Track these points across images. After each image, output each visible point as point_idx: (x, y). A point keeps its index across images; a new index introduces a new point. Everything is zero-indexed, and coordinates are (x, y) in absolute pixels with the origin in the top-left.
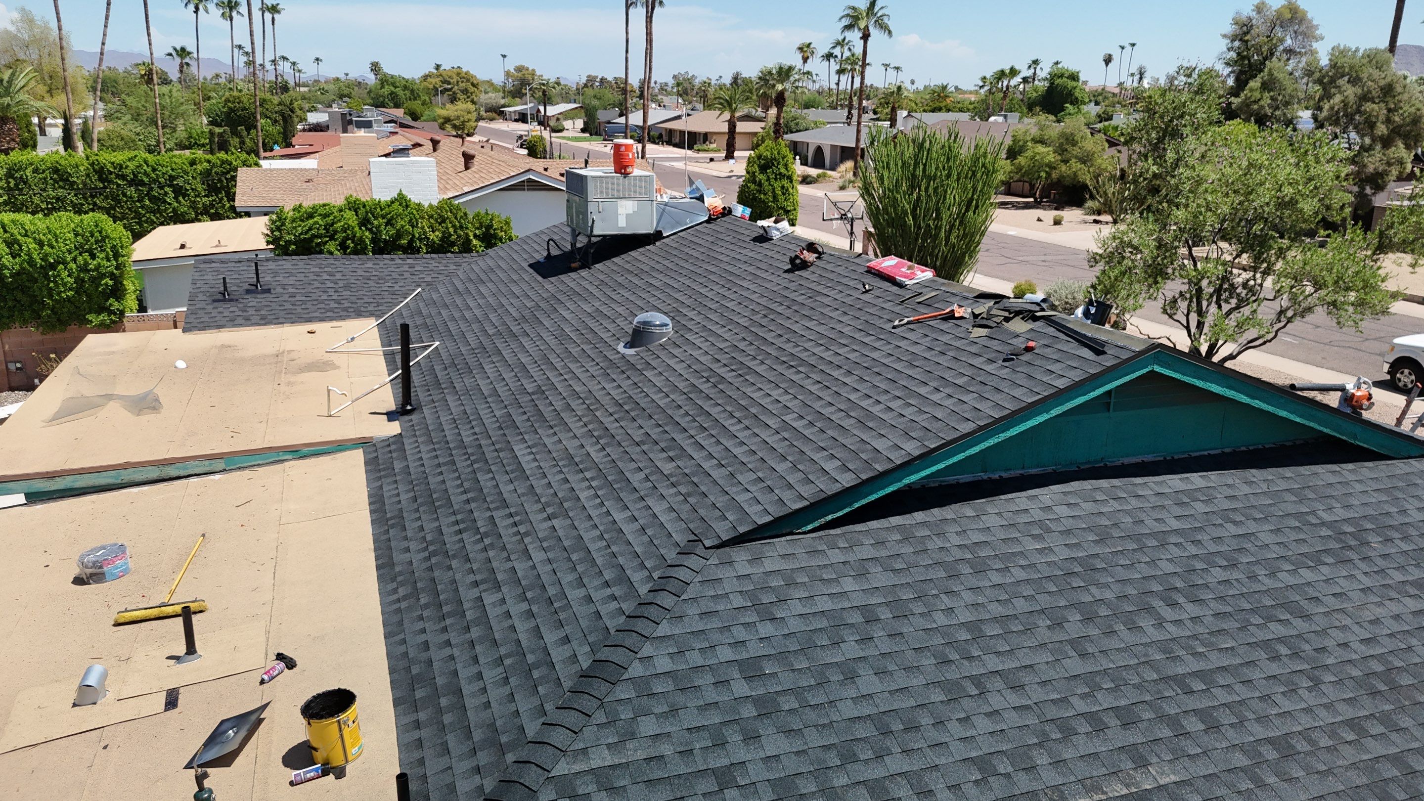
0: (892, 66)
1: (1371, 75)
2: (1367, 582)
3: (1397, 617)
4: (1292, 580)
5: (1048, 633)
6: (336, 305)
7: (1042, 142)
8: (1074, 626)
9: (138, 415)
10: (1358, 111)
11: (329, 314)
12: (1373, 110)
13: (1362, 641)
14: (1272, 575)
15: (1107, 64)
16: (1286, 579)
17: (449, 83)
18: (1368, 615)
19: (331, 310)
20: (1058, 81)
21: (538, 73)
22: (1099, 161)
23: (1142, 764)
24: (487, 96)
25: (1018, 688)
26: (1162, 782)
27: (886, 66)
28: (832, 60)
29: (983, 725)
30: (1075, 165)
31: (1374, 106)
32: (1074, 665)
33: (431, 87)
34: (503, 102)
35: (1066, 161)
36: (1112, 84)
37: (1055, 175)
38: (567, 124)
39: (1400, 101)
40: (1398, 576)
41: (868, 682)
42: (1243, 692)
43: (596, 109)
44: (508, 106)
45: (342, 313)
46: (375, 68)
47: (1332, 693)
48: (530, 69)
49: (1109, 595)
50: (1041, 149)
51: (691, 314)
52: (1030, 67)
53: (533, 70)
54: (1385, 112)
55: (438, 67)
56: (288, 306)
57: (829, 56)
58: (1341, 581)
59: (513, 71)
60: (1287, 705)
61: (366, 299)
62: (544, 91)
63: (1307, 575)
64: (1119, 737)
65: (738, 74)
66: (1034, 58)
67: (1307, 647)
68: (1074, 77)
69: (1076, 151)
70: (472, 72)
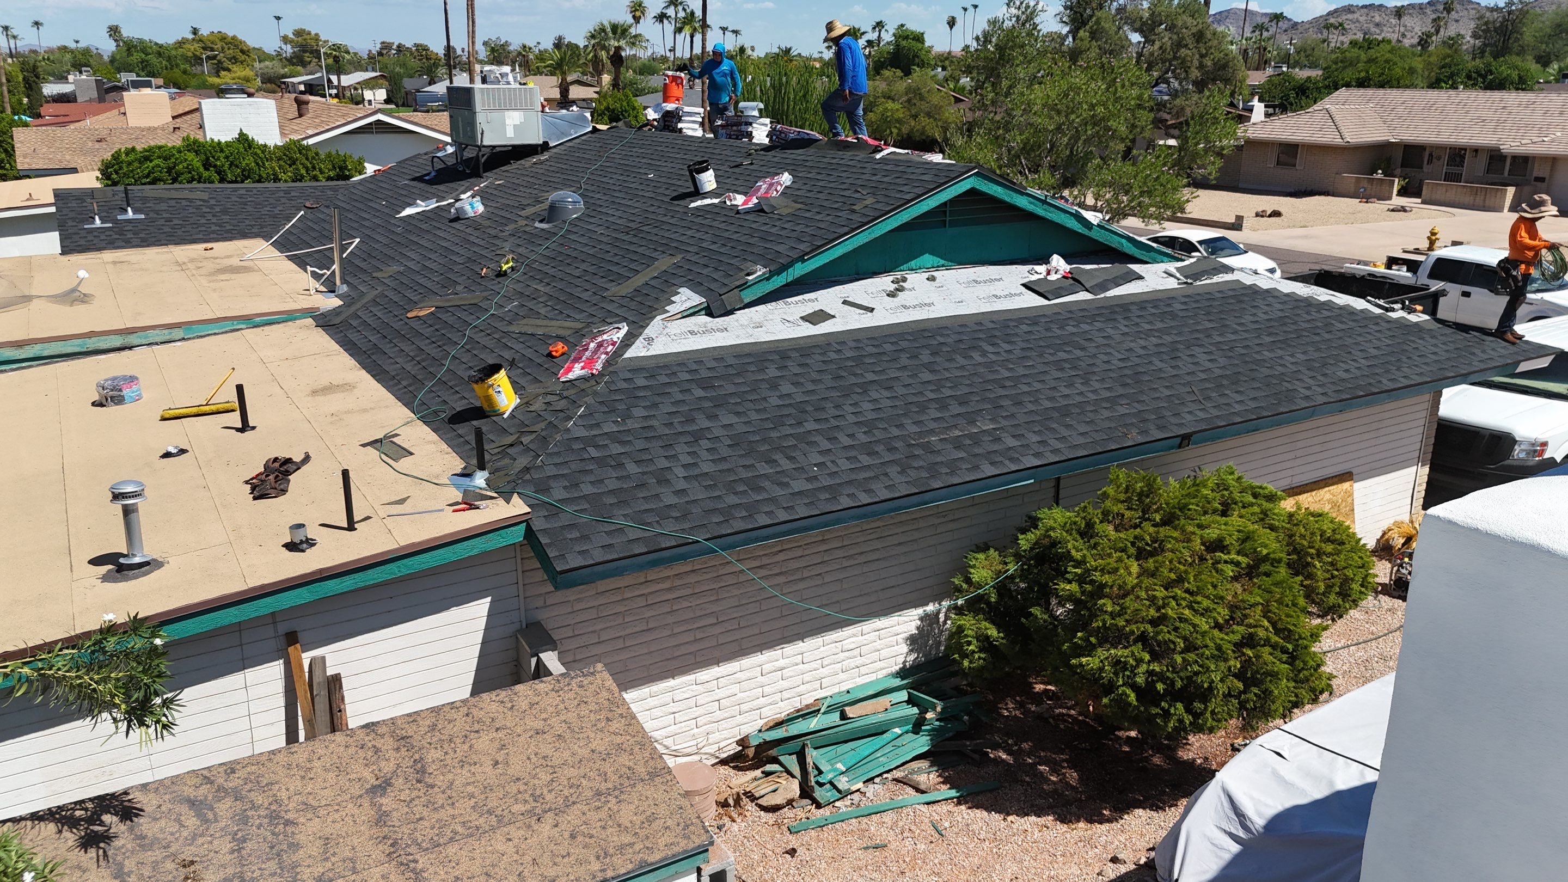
0: (730, 29)
1: (1185, 23)
2: (1126, 330)
3: (1144, 348)
4: (1074, 330)
5: (908, 361)
6: (218, 228)
7: (889, 97)
8: (925, 357)
9: (71, 306)
10: (1175, 58)
11: (212, 236)
12: (1186, 55)
13: (1119, 360)
14: (1061, 328)
15: (951, 28)
16: (1071, 329)
17: (212, 50)
18: (1125, 346)
19: (213, 232)
20: (904, 43)
21: (323, 38)
22: (947, 114)
23: (972, 422)
24: (262, 65)
25: (889, 388)
26: (984, 428)
27: (724, 29)
28: (665, 21)
29: (866, 406)
30: (924, 121)
31: (1188, 51)
32: (926, 376)
33: (190, 54)
34: (282, 71)
35: (915, 117)
36: (957, 49)
37: (905, 130)
38: (368, 95)
39: (1211, 48)
40: (1148, 327)
41: (786, 388)
42: (1038, 386)
43: (401, 77)
44: (289, 77)
45: (225, 235)
46: (114, 31)
47: (1097, 385)
48: (313, 33)
49: (949, 340)
50: (890, 105)
51: (598, 196)
52: (874, 28)
53: (317, 35)
54: (1197, 56)
55: (195, 31)
56: (167, 229)
57: (661, 17)
58: (1109, 330)
59: (291, 36)
60: (1067, 391)
61: (247, 222)
62: (335, 57)
63: (1085, 327)
64: (956, 409)
65: (560, 39)
66: (878, 20)
67: (1082, 363)
68: (919, 38)
69: (924, 106)
70: (240, 37)
